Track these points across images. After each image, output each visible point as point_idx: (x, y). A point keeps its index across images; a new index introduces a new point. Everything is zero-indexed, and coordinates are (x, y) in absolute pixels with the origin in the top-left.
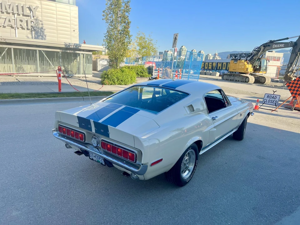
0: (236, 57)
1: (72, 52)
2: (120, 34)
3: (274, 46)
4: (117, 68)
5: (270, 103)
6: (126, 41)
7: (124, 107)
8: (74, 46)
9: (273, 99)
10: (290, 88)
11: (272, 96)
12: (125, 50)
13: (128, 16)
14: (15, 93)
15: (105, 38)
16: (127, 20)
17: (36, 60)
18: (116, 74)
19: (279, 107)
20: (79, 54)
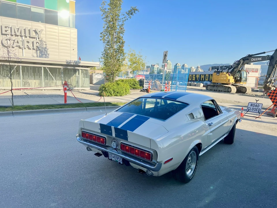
0: (218, 69)
1: (72, 68)
2: (116, 52)
3: (253, 59)
4: (113, 82)
5: (253, 111)
6: (121, 58)
7: (135, 115)
8: (74, 63)
9: (256, 107)
10: (271, 97)
11: (255, 104)
12: (119, 66)
13: (122, 37)
14: (28, 105)
15: (102, 56)
16: (122, 40)
17: (41, 76)
18: (112, 87)
19: (262, 114)
20: (78, 70)
